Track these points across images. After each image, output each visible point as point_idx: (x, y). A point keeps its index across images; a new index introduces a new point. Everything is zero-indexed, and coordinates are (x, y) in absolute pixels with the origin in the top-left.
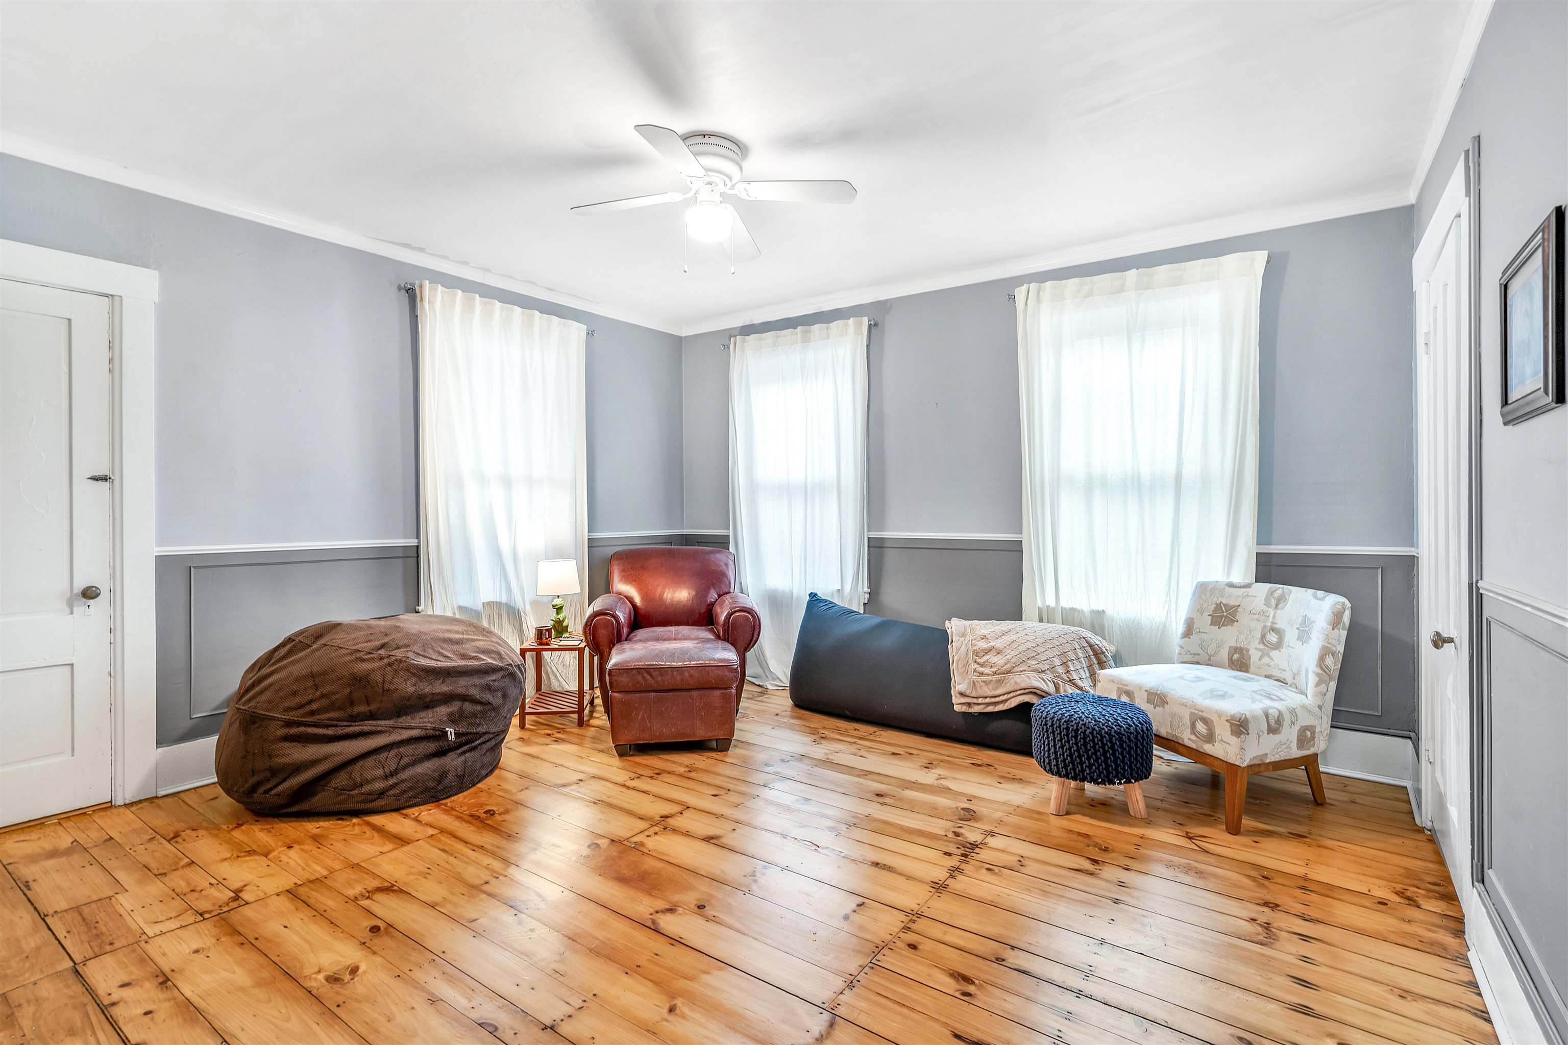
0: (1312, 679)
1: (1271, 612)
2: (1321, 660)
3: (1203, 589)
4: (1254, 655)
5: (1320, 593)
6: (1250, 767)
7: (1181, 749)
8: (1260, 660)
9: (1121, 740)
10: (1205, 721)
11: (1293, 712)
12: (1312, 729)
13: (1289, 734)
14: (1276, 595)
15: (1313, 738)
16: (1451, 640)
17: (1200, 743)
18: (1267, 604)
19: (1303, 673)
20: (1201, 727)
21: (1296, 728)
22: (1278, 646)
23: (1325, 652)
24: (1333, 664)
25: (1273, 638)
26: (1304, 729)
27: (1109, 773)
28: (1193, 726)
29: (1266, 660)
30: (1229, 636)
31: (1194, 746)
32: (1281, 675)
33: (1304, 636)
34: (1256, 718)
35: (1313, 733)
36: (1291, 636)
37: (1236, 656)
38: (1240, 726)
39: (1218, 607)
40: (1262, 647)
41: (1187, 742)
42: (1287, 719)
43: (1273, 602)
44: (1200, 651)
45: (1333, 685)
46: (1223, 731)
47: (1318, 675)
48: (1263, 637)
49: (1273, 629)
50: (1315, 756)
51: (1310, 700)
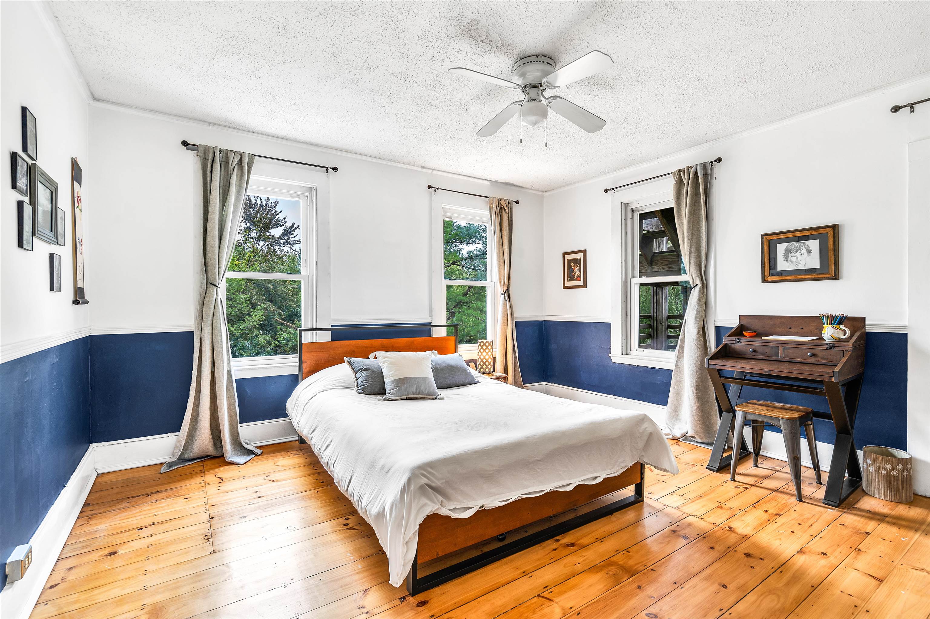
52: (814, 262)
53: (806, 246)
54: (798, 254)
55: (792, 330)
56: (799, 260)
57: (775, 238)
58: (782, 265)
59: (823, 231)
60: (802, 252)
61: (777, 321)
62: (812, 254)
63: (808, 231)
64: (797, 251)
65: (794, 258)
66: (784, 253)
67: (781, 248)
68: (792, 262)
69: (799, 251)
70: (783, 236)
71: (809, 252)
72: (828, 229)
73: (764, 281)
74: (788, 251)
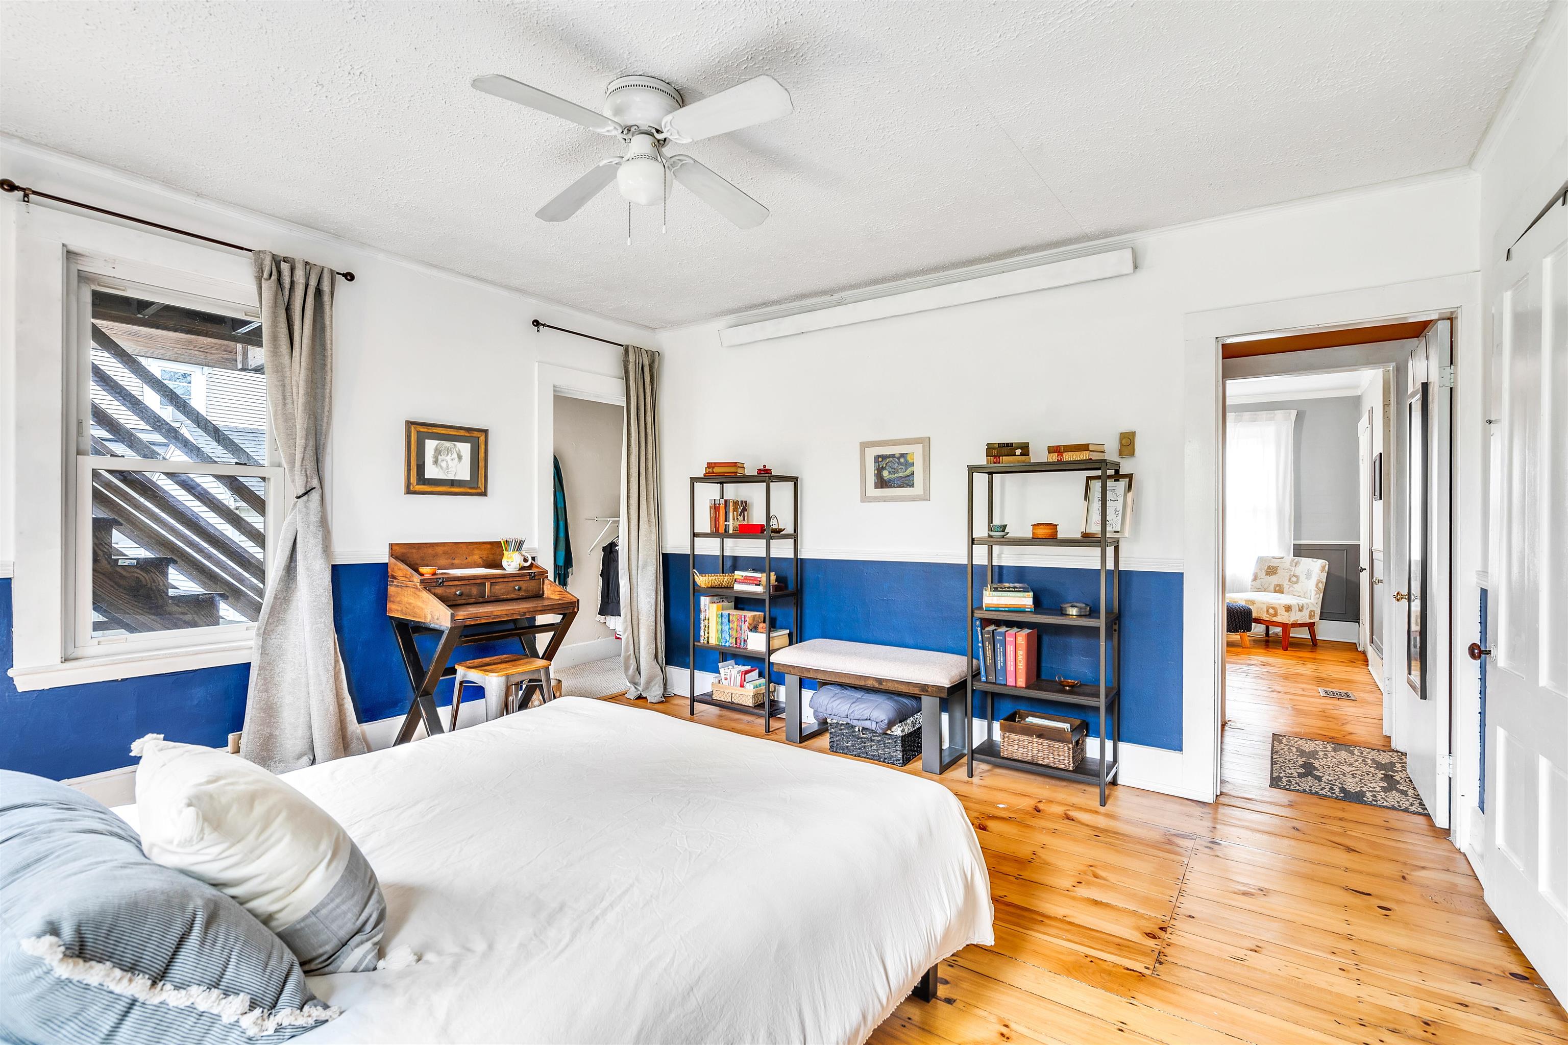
0: (1313, 593)
1: (1293, 569)
2: (1317, 585)
3: (1261, 560)
4: (1286, 587)
5: (1315, 560)
6: (1292, 624)
7: (1262, 621)
8: (1289, 588)
9: (1242, 615)
10: (1273, 608)
11: (1307, 604)
12: (1314, 611)
13: (1306, 613)
14: (1295, 561)
15: (1314, 615)
16: (1365, 569)
17: (1271, 617)
18: (1291, 565)
19: (1309, 592)
20: (1271, 611)
21: (1309, 610)
22: (1296, 583)
23: (1319, 582)
24: (1322, 586)
25: (1294, 579)
26: (1311, 611)
27: (1237, 627)
28: (1268, 611)
29: (1291, 589)
30: (1274, 580)
31: (1268, 619)
32: (1299, 594)
33: (1308, 577)
34: (1295, 605)
35: (1314, 613)
36: (1302, 578)
37: (1277, 588)
38: (1288, 608)
39: (1269, 567)
40: (1289, 583)
41: (1265, 618)
42: (1305, 605)
43: (1294, 564)
44: (1261, 587)
45: (1322, 595)
46: (1281, 611)
47: (1316, 591)
48: (1290, 579)
49: (1294, 576)
50: (1314, 623)
51: (1313, 601)
52: (463, 472)
53: (457, 450)
54: (448, 458)
55: (456, 561)
56: (450, 466)
57: (425, 430)
58: (431, 472)
59: (476, 434)
60: (453, 457)
61: (440, 550)
62: (463, 461)
63: (462, 431)
64: (448, 454)
65: (445, 462)
66: (433, 453)
67: (431, 445)
68: (441, 467)
69: (450, 455)
70: (435, 430)
71: (460, 457)
72: (480, 433)
73: (409, 491)
74: (438, 452)
